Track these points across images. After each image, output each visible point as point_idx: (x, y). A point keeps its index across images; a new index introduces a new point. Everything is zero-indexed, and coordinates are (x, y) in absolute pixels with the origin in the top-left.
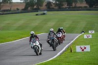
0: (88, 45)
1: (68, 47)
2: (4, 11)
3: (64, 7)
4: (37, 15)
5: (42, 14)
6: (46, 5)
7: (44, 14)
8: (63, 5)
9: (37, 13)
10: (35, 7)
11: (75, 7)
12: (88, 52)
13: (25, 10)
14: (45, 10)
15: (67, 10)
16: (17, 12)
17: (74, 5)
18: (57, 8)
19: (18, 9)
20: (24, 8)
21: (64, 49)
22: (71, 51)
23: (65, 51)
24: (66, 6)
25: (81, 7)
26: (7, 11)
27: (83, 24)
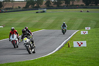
0: (85, 40)
1: (66, 43)
2: (7, 9)
4: (37, 13)
5: (42, 12)
6: (46, 4)
8: (61, 4)
9: (37, 11)
10: (35, 5)
11: (73, 5)
12: (84, 47)
13: (26, 8)
14: (44, 8)
15: (65, 8)
16: (19, 10)
17: (71, 3)
18: (55, 6)
19: (19, 7)
20: (25, 6)
21: (62, 45)
22: (69, 46)
23: (63, 46)
24: (64, 4)
25: (78, 5)
26: (9, 9)
27: (79, 21)
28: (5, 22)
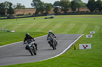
0: (89, 43)
1: (72, 45)
2: (18, 15)
3: (69, 11)
4: (46, 18)
5: (50, 18)
6: (54, 10)
7: (52, 17)
8: (68, 10)
9: (46, 17)
10: (44, 12)
11: (78, 11)
12: (90, 49)
13: (36, 15)
14: (52, 15)
15: (72, 14)
16: (29, 16)
18: (62, 12)
19: (30, 14)
20: (35, 12)
21: (69, 47)
22: (75, 49)
24: (70, 11)
25: (83, 12)
26: (21, 15)
27: (85, 26)
28: (17, 27)
